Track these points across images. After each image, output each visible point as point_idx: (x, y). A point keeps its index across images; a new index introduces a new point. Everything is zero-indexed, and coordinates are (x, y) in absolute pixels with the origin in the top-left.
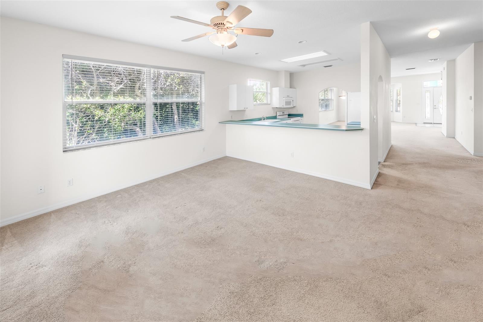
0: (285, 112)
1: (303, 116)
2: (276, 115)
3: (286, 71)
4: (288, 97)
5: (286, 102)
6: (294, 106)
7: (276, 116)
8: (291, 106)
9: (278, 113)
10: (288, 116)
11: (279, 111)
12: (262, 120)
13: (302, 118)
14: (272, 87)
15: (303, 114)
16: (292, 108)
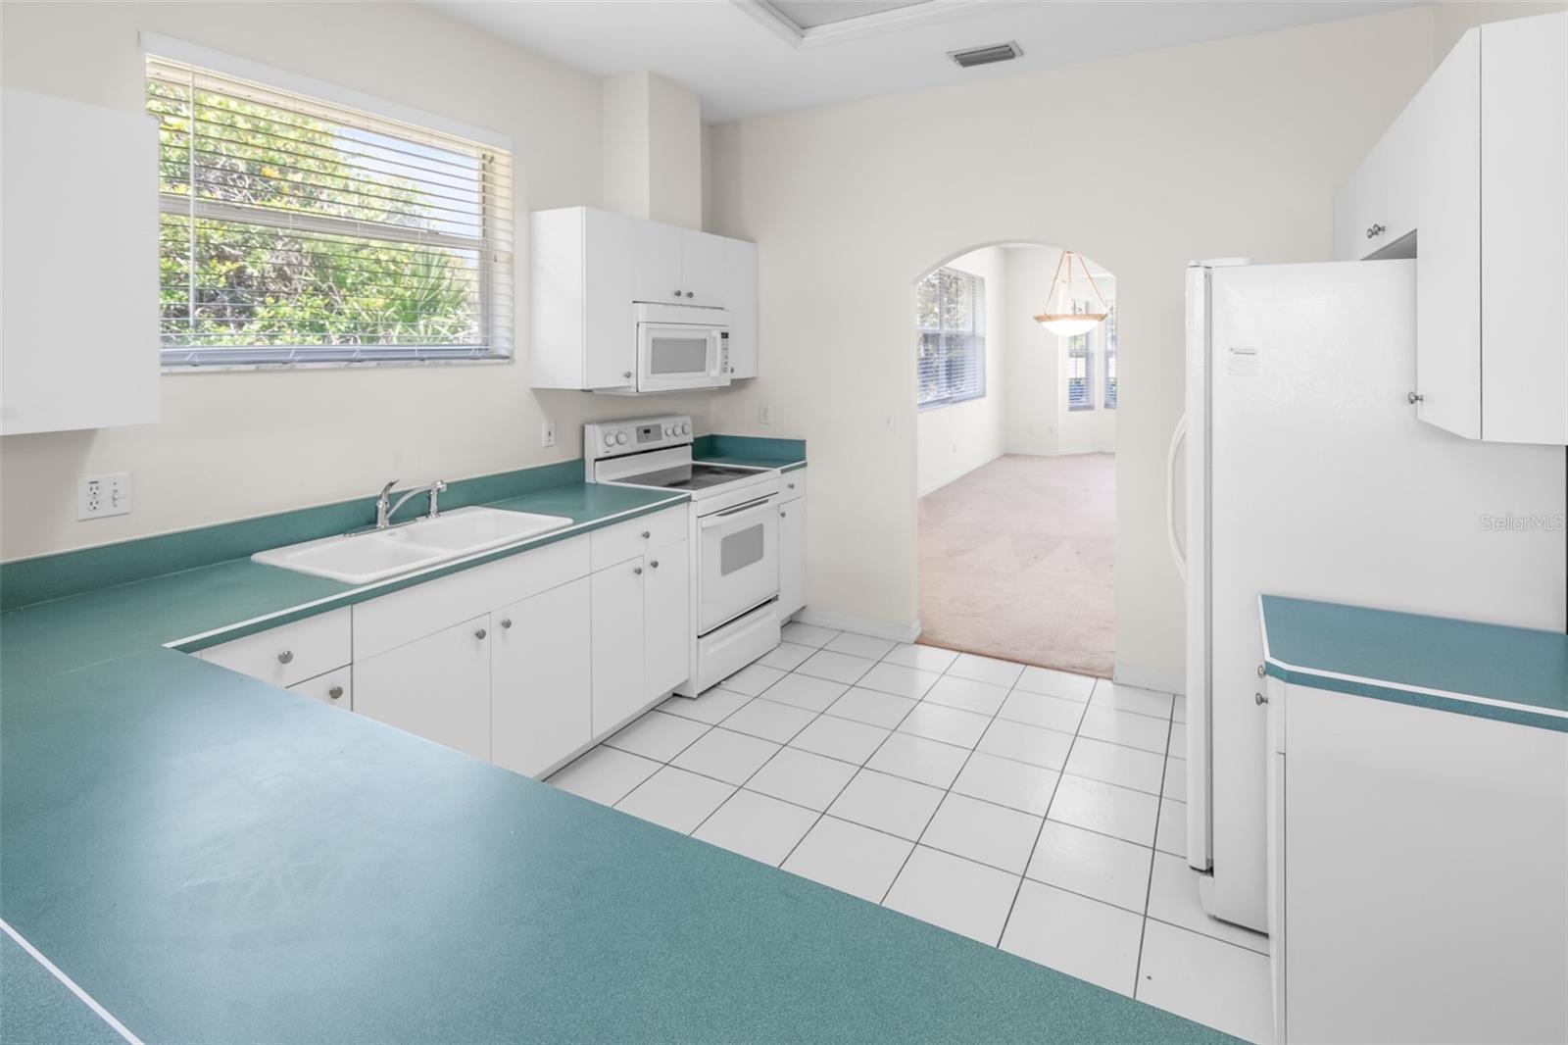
0: (666, 425)
1: (802, 457)
2: (576, 456)
3: (665, 85)
4: (684, 299)
5: (656, 343)
6: (738, 375)
7: (580, 463)
8: (713, 376)
9: (594, 434)
10: (694, 458)
11: (601, 422)
12: (382, 519)
13: (794, 476)
14: (537, 198)
15: (802, 444)
16: (722, 391)
